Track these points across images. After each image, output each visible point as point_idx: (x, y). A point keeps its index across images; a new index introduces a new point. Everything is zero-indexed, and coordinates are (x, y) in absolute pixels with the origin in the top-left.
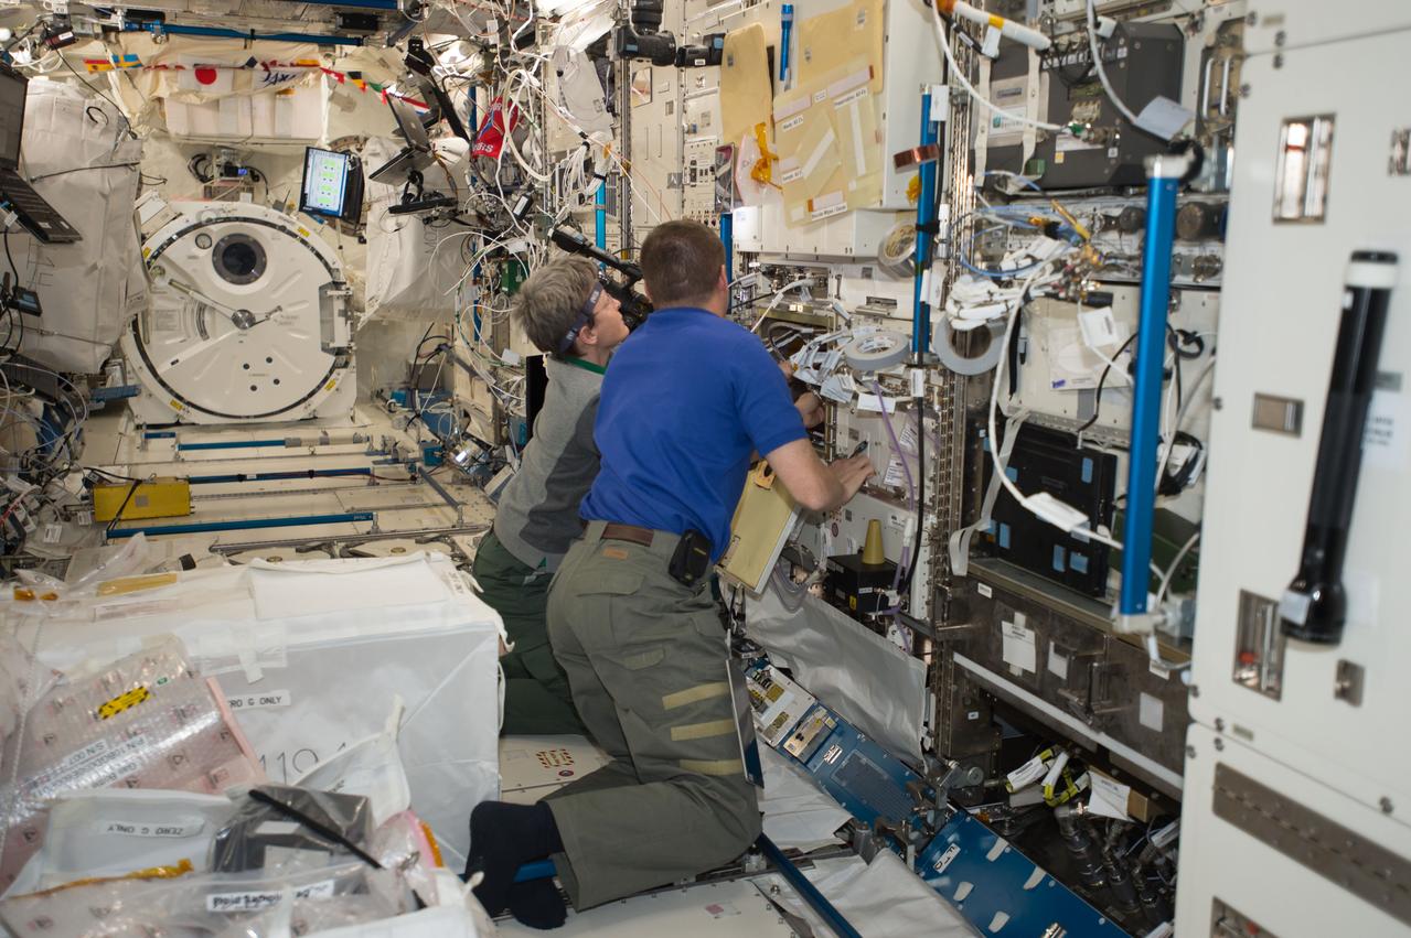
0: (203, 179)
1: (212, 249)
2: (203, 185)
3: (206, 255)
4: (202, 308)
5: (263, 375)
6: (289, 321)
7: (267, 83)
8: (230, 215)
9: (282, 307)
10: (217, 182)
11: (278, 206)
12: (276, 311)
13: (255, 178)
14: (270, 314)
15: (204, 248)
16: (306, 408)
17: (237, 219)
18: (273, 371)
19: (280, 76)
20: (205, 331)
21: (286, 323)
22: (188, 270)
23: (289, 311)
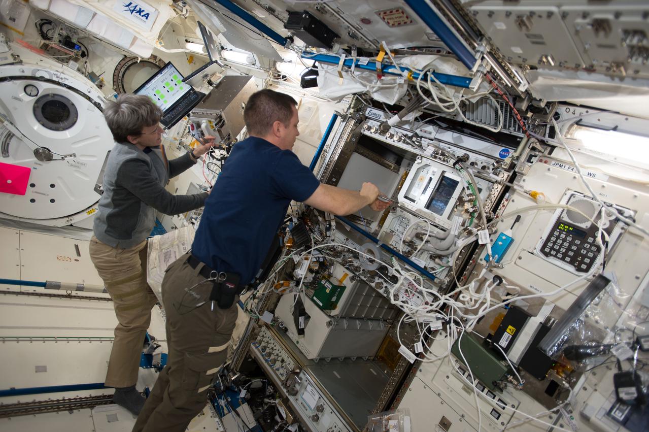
0: (44, 36)
1: (35, 98)
2: (43, 42)
3: (30, 101)
4: (10, 135)
5: (45, 194)
6: (78, 166)
7: (127, 8)
8: (60, 81)
9: (76, 155)
10: (54, 44)
11: (92, 77)
12: (71, 156)
13: (83, 55)
14: (66, 157)
15: (30, 95)
16: (68, 221)
17: (65, 86)
18: (52, 193)
19: (138, 9)
20: (8, 152)
21: (75, 166)
22: (10, 107)
23: (80, 159)
